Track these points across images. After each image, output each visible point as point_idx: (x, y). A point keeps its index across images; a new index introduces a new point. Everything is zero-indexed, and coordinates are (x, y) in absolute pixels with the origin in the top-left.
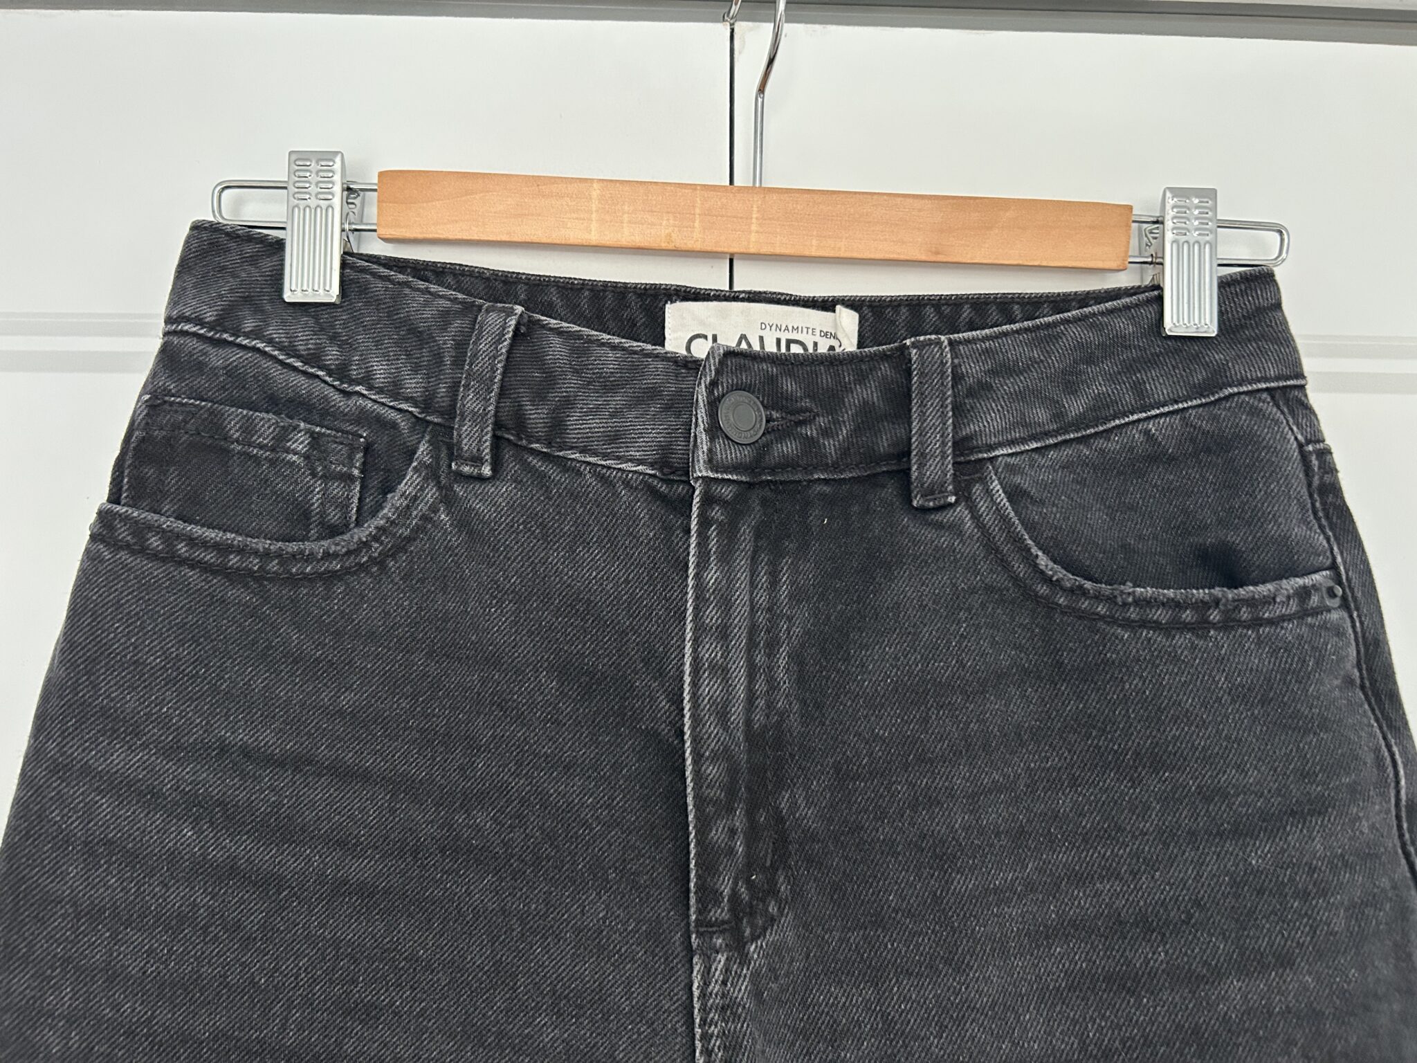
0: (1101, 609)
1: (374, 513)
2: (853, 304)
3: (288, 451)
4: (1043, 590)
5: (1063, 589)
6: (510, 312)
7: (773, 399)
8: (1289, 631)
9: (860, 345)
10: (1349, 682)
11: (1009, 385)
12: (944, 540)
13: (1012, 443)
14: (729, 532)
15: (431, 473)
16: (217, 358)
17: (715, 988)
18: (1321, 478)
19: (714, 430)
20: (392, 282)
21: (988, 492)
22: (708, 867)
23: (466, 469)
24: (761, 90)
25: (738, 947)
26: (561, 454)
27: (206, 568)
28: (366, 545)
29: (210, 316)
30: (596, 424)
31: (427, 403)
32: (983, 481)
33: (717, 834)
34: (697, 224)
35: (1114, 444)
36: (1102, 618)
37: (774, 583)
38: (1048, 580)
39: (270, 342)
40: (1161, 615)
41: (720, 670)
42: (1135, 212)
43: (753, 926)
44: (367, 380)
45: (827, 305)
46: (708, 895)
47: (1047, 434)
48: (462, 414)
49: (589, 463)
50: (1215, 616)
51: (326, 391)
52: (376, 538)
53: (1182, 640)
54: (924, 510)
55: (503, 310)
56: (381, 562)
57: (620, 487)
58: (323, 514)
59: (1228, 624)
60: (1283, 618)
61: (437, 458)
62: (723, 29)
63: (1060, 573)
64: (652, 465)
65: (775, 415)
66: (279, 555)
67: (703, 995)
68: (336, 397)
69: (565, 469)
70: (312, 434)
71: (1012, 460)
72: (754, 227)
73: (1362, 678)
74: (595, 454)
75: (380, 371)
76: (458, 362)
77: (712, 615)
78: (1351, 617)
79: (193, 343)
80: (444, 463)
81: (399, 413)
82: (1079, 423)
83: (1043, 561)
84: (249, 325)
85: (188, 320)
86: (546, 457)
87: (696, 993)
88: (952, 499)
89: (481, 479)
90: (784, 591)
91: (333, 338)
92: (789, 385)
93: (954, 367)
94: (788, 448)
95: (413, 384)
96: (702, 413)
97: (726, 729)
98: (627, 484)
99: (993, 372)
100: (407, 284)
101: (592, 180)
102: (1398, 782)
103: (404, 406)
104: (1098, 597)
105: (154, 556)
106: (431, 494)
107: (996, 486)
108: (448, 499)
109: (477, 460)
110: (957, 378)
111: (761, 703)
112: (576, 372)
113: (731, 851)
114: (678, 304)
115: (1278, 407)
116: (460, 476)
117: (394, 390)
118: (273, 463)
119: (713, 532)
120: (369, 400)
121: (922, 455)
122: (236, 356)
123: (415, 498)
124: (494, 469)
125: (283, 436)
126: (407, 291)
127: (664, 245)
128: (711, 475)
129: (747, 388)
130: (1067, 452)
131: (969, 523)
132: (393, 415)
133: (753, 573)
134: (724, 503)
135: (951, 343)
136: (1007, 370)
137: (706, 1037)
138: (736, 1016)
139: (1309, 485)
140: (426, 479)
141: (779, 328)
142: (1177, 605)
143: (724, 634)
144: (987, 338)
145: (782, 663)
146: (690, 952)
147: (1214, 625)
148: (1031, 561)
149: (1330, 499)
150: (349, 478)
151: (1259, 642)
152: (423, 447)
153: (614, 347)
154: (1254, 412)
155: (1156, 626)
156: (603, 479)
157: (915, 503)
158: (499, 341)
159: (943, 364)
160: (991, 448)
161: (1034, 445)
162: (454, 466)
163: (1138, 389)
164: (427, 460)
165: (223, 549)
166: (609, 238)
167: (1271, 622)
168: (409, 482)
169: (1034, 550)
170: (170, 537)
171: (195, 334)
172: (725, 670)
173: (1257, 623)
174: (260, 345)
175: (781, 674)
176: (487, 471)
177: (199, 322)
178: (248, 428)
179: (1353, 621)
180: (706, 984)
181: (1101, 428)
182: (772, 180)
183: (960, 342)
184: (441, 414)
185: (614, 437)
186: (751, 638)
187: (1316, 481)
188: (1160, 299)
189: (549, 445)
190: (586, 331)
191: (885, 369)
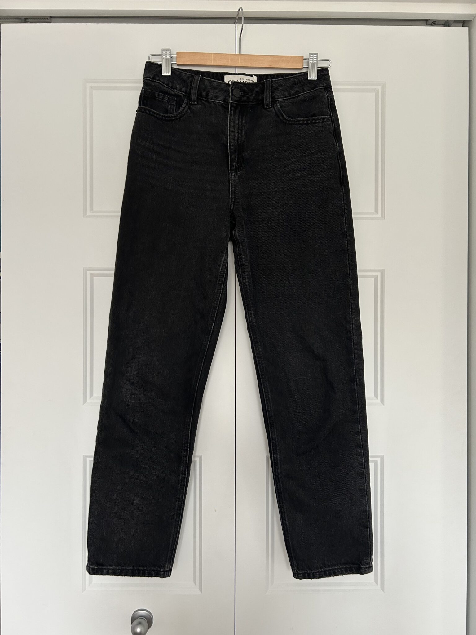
0: (293, 123)
1: (178, 110)
2: (256, 75)
3: (165, 100)
4: (284, 121)
5: (288, 120)
6: (199, 76)
7: (243, 90)
8: (321, 124)
9: (258, 81)
10: (331, 133)
11: (281, 88)
12: (269, 113)
13: (281, 98)
14: (235, 111)
15: (187, 104)
16: (153, 84)
17: (233, 177)
18: (330, 102)
19: (232, 95)
20: (179, 72)
21: (277, 106)
22: (232, 162)
23: (193, 103)
24: (240, 37)
25: (236, 173)
26: (208, 100)
27: (154, 117)
28: (177, 115)
29: (152, 77)
30: (213, 95)
31: (186, 93)
32: (276, 104)
33: (233, 156)
34: (230, 61)
35: (298, 99)
36: (293, 124)
37: (242, 120)
38: (285, 119)
39: (161, 81)
40: (301, 122)
41: (233, 132)
42: (304, 57)
43: (238, 170)
44: (176, 89)
45: (252, 76)
46: (232, 165)
47: (287, 97)
48: (192, 93)
49: (212, 101)
50: (309, 122)
51: (170, 90)
52: (179, 114)
53: (304, 126)
54: (266, 109)
55: (198, 76)
56: (179, 118)
57: (217, 105)
58: (170, 111)
59: (311, 124)
60: (320, 122)
61: (188, 102)
62: (234, 25)
63: (288, 118)
64: (222, 101)
65: (243, 93)
66: (164, 116)
67: (231, 179)
68: (171, 91)
69: (209, 103)
70: (168, 98)
71: (282, 101)
72: (239, 61)
73: (333, 133)
74: (213, 100)
75: (178, 87)
76: (191, 85)
77: (232, 124)
78: (332, 123)
79: (149, 81)
80: (189, 102)
81: (181, 94)
82: (293, 95)
83: (285, 116)
84: (157, 79)
85: (148, 77)
86: (205, 101)
87: (230, 178)
88: (271, 106)
89: (195, 104)
90: (244, 122)
91: (170, 81)
92: (245, 88)
93: (272, 85)
94: (245, 98)
95: (183, 89)
96: (230, 92)
97: (234, 141)
98: (218, 105)
99: (278, 86)
100: (182, 72)
101: (212, 53)
102: (337, 148)
103: (182, 93)
104: (293, 121)
105: (148, 114)
106: (187, 107)
107: (278, 104)
108: (190, 108)
109: (194, 101)
110: (272, 87)
111: (240, 139)
112: (210, 86)
113: (235, 159)
114: (227, 75)
115: (325, 91)
116: (192, 104)
117: (180, 90)
118: (162, 102)
119: (232, 111)
120: (177, 92)
121: (266, 99)
122: (156, 84)
123: (185, 108)
124: (197, 103)
125: (164, 97)
126: (182, 73)
127: (224, 65)
128: (232, 102)
129: (238, 88)
130: (291, 100)
131: (273, 110)
132: (180, 94)
133: (239, 119)
134: (234, 107)
135: (272, 81)
136: (280, 86)
137: (231, 184)
138: (236, 182)
139: (328, 104)
140: (186, 105)
141: (244, 79)
142: (303, 121)
143: (234, 127)
144: (278, 80)
145: (243, 133)
146: (229, 173)
147: (309, 124)
148: (283, 116)
149: (332, 106)
150: (174, 105)
151: (316, 126)
152: (185, 100)
153: (216, 82)
154: (321, 92)
155: (301, 124)
156: (214, 104)
157: (265, 107)
158: (198, 81)
159: (270, 84)
160: (278, 99)
161: (285, 98)
162: (191, 102)
163: (303, 89)
164: (186, 102)
165: (157, 114)
166: (215, 64)
167: (318, 123)
168: (184, 105)
169: (283, 114)
170: (150, 111)
171: (149, 80)
172: (234, 132)
173: (316, 123)
174: (160, 82)
175: (243, 135)
176: (196, 103)
177: (150, 78)
178: (159, 95)
179: (333, 124)
180: (231, 178)
181: (296, 96)
182: (242, 53)
183: (273, 81)
184: (188, 94)
185: (216, 97)
186: (238, 128)
187: (329, 103)
188: (308, 73)
189: (206, 99)
190: (211, 79)
191: (261, 85)
